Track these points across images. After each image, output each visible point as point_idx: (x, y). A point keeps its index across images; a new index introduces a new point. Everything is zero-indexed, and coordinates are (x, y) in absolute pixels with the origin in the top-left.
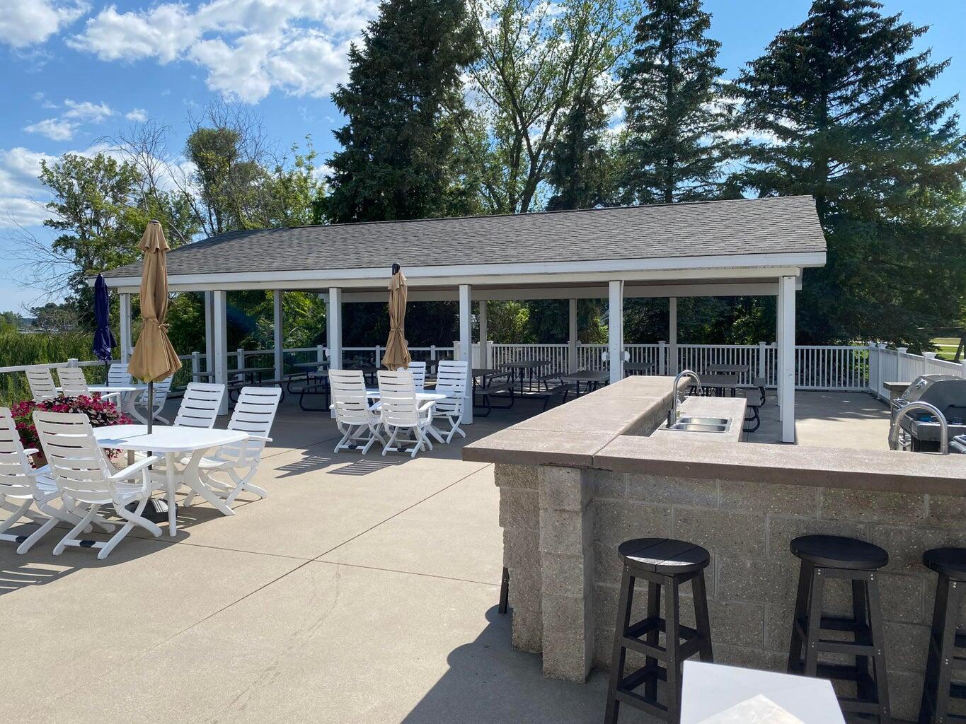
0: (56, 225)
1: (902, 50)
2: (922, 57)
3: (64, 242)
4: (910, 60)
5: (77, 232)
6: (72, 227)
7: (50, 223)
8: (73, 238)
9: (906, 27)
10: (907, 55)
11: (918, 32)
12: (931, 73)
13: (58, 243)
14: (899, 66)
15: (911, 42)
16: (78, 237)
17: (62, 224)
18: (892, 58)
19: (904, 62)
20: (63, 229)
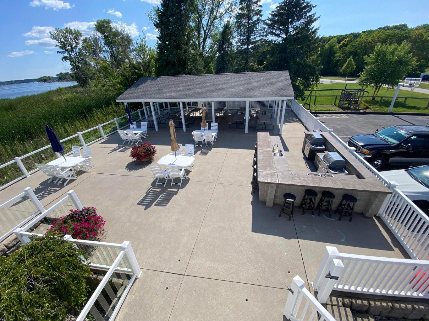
0: (61, 52)
1: (309, 12)
2: (314, 15)
3: (65, 58)
4: (310, 15)
5: (68, 54)
6: (66, 53)
7: (58, 52)
8: (67, 57)
9: (311, 5)
10: (310, 14)
11: (314, 7)
12: (315, 20)
13: (63, 59)
14: (308, 17)
15: (311, 10)
16: (68, 56)
17: (62, 52)
18: (306, 14)
19: (309, 16)
20: (63, 54)
